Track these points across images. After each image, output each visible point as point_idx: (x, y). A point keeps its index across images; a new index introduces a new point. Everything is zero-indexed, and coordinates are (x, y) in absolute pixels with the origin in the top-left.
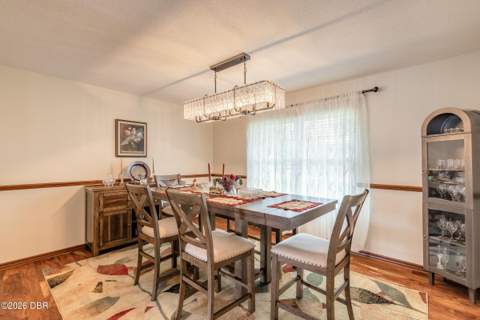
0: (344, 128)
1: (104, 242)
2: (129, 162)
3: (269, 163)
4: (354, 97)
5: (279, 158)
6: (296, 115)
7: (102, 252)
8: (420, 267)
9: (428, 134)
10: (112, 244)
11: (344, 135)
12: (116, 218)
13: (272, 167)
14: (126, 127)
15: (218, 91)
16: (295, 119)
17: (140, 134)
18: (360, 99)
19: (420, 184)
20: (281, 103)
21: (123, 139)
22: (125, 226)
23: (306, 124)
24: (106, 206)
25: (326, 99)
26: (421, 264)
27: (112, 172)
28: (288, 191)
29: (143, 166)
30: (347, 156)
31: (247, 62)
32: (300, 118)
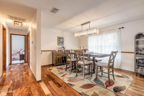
0: (114, 37)
1: (57, 63)
2: (61, 46)
3: (94, 47)
4: (117, 30)
5: (96, 46)
6: (101, 34)
7: (56, 66)
8: (133, 72)
9: (136, 39)
10: (58, 64)
11: (114, 39)
12: (59, 58)
13: (94, 48)
14: (60, 38)
15: (83, 30)
16: (101, 36)
17: (62, 40)
18: (118, 30)
19: (134, 51)
20: (98, 33)
21: (59, 41)
22: (60, 61)
23: (104, 37)
24: (57, 56)
25: (109, 30)
26: (134, 71)
27: (57, 49)
28: (99, 52)
29: (63, 47)
30: (115, 45)
31: (90, 23)
32: (102, 35)
